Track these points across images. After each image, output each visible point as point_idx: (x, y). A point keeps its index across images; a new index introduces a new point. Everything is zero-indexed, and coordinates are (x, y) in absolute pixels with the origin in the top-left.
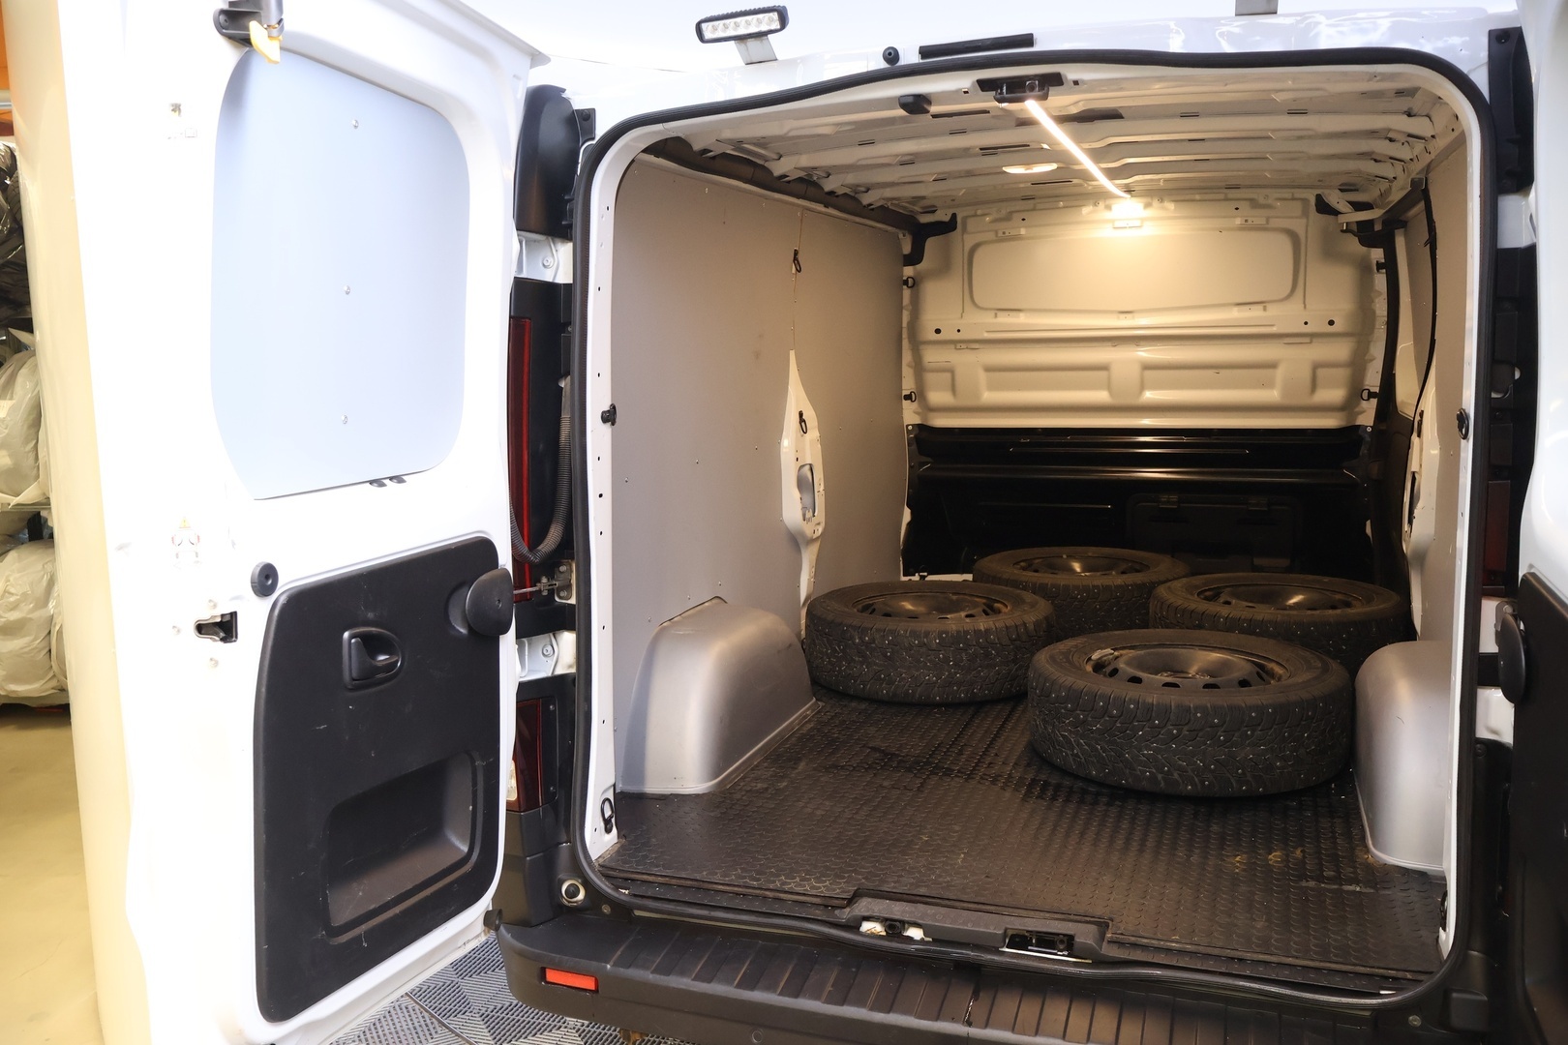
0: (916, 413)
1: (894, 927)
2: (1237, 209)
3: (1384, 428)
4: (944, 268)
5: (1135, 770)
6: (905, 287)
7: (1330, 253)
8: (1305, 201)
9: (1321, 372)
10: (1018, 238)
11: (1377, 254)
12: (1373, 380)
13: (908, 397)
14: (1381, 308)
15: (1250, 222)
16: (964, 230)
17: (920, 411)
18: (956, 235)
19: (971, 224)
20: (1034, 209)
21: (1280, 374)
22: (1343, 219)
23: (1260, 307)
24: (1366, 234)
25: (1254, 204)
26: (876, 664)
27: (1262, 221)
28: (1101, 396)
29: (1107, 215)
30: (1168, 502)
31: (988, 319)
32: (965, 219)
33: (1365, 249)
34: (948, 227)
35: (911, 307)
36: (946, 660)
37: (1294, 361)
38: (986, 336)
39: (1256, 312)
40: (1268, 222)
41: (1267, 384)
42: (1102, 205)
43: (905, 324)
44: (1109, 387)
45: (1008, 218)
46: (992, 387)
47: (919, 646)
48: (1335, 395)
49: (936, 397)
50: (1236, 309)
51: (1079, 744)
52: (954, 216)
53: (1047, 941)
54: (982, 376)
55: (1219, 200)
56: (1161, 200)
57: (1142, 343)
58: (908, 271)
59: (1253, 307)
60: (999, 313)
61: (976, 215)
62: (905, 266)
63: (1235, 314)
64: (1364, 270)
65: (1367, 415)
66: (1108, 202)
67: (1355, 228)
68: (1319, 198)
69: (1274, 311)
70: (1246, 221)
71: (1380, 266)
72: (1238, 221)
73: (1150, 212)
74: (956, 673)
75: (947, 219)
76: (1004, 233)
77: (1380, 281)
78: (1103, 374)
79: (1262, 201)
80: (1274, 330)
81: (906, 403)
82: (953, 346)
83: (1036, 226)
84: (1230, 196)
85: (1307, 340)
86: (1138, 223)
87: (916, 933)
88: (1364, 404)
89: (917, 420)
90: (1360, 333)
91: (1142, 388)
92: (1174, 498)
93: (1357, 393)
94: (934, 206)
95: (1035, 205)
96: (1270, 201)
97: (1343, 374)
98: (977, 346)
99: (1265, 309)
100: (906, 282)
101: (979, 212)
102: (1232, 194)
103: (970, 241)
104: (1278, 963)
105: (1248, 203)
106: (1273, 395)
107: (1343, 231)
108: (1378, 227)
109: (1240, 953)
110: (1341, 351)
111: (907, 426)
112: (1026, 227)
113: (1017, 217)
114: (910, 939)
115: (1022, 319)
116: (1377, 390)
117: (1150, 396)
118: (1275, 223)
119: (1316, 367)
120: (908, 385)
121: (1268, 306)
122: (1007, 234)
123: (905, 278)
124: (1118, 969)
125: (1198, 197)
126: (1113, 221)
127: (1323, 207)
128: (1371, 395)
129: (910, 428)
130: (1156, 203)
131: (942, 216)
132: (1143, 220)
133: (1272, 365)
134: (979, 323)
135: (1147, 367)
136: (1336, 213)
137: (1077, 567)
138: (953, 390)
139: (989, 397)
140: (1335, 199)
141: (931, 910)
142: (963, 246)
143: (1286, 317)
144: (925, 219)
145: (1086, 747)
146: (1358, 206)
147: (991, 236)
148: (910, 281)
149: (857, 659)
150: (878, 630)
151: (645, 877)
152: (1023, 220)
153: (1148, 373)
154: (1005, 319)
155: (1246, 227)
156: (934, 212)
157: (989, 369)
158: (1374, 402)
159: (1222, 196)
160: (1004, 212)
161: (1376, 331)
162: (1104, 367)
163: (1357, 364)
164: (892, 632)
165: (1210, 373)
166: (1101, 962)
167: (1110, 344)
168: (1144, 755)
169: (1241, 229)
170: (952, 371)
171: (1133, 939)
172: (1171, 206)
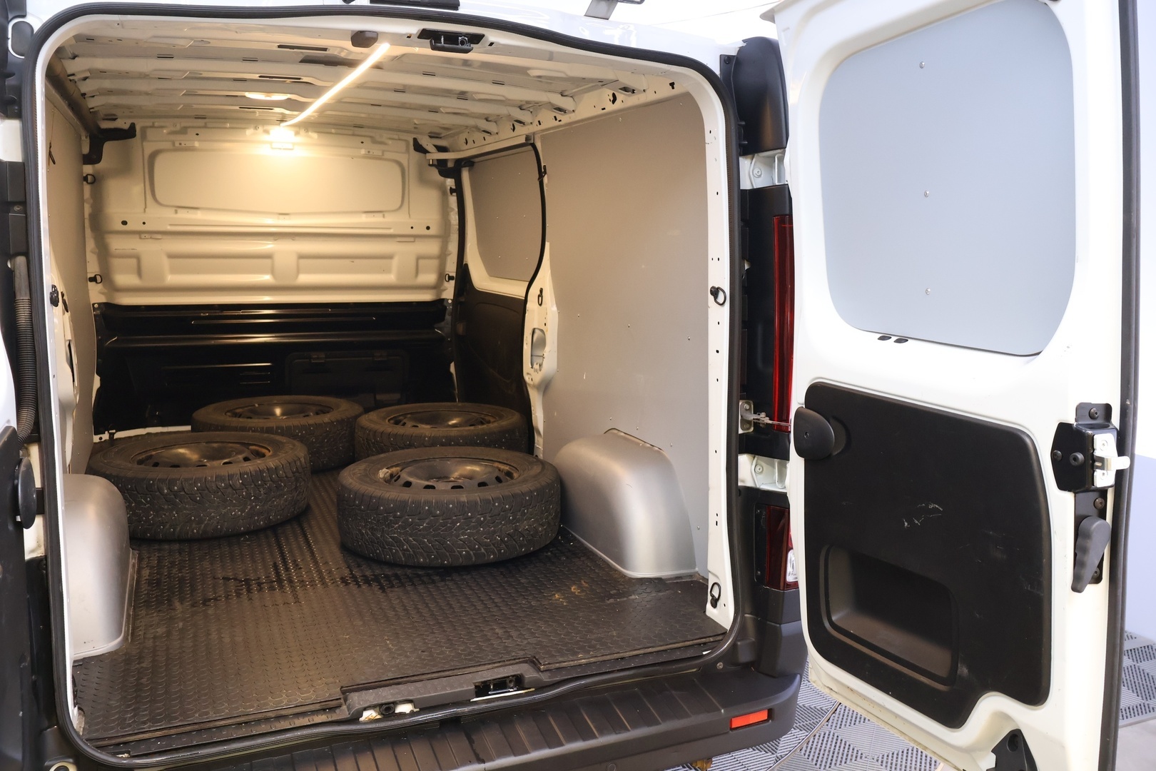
0: (103, 293)
1: (387, 710)
2: (362, 142)
3: (463, 300)
4: (125, 169)
5: (455, 552)
6: (85, 183)
7: (423, 180)
8: (406, 141)
9: (421, 262)
10: (192, 149)
11: (450, 182)
12: (451, 269)
13: (93, 279)
14: (454, 218)
15: (371, 153)
16: (144, 137)
17: (106, 291)
18: (135, 142)
19: (150, 133)
20: (205, 127)
21: (395, 263)
22: (429, 156)
23: (381, 215)
24: (441, 166)
25: (374, 141)
26: (186, 509)
27: (380, 154)
28: (266, 278)
29: (265, 137)
30: (318, 358)
31: (169, 214)
32: (144, 129)
33: (443, 178)
34: (130, 133)
35: (92, 201)
36: (249, 496)
37: (404, 253)
38: (169, 228)
39: (377, 219)
40: (383, 155)
41: (387, 270)
42: (261, 129)
43: (87, 216)
44: (273, 272)
45: (184, 131)
46: (174, 271)
47: (226, 488)
48: (430, 278)
49: (122, 279)
50: (364, 215)
51: (408, 542)
52: (133, 126)
53: (501, 684)
54: (166, 262)
55: (350, 135)
56: (307, 131)
57: (297, 238)
58: (88, 169)
59: (376, 214)
60: (179, 210)
61: (153, 127)
62: (84, 164)
63: (364, 219)
64: (444, 193)
65: (449, 292)
66: (267, 127)
67: (436, 163)
68: (415, 140)
69: (390, 219)
70: (369, 152)
71: (452, 191)
72: (363, 152)
73: (300, 139)
74: (256, 506)
75: (126, 127)
76: (180, 144)
77: (453, 200)
78: (268, 261)
79: (378, 139)
80: (391, 231)
81: (91, 285)
82: (138, 236)
83: (208, 141)
84: (356, 133)
85: (412, 239)
86: (291, 147)
87: (405, 708)
88: (446, 284)
89: (103, 299)
90: (444, 237)
91: (298, 272)
92: (322, 355)
93: (443, 277)
94: (114, 115)
95: (206, 123)
96: (384, 140)
97: (434, 263)
98: (159, 236)
99: (384, 216)
100: (85, 179)
101: (156, 124)
102: (358, 131)
103: (149, 148)
104: (644, 654)
105: (369, 139)
106: (391, 278)
107: (430, 165)
108: (450, 165)
109: (622, 654)
110: (433, 248)
111: (93, 304)
112: (199, 141)
113: (192, 132)
114: (402, 715)
115: (199, 216)
116: (454, 275)
117: (304, 279)
118: (387, 155)
119: (419, 258)
120: (93, 268)
121: (386, 214)
122: (183, 145)
123: (84, 175)
124: (559, 688)
125: (333, 131)
126: (271, 143)
127: (419, 148)
128: (451, 278)
129: (96, 306)
130: (302, 132)
131: (122, 124)
132: (294, 144)
133: (390, 257)
134: (161, 218)
135: (302, 257)
136: (425, 151)
137: (278, 411)
138: (139, 272)
139: (172, 279)
140: (427, 143)
141: (411, 687)
142: (143, 152)
143: (396, 222)
144: (105, 125)
145: (414, 542)
146: (441, 149)
147: (167, 145)
148: (89, 177)
149: (166, 507)
150: (186, 480)
151: (141, 736)
152: (197, 134)
153: (302, 261)
154: (183, 215)
155: (369, 156)
156: (115, 119)
157: (172, 256)
158: (453, 283)
159: (350, 132)
160: (178, 128)
161: (451, 235)
162: (268, 256)
163: (442, 257)
164: (199, 480)
165: (347, 262)
166: (541, 688)
167: (272, 238)
168: (461, 540)
169: (365, 157)
170: (138, 258)
171: (558, 665)
172: (315, 135)
